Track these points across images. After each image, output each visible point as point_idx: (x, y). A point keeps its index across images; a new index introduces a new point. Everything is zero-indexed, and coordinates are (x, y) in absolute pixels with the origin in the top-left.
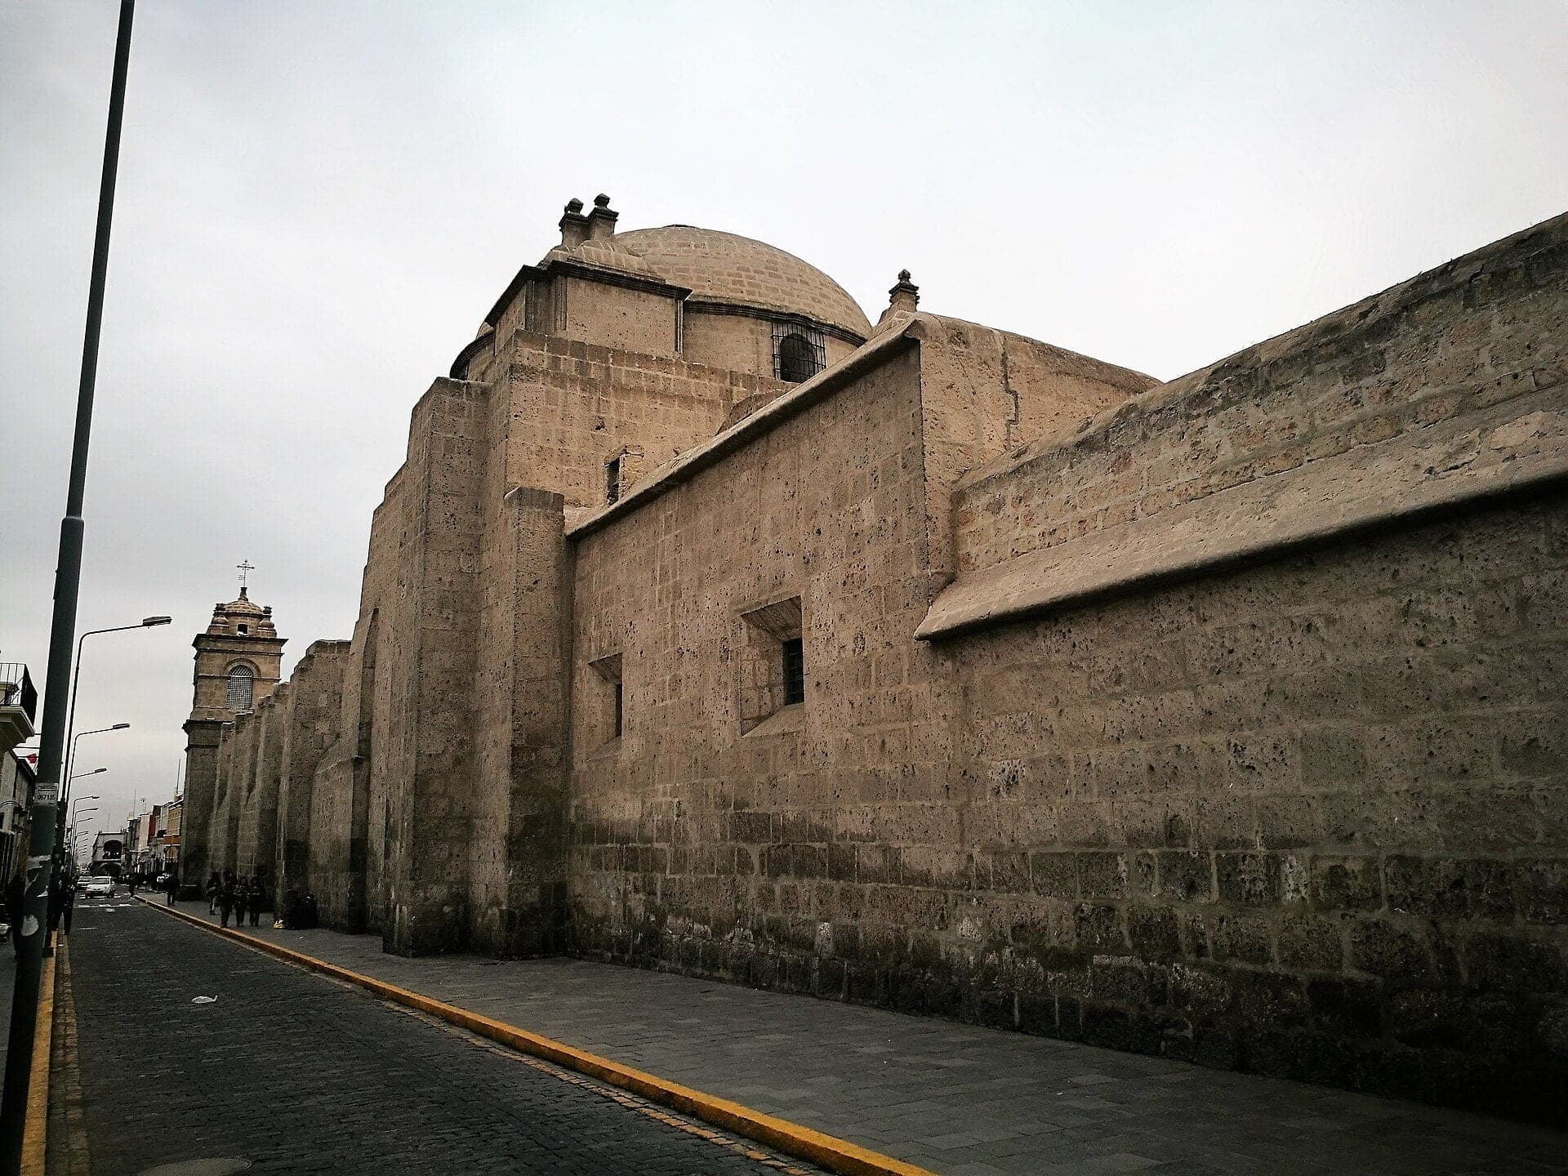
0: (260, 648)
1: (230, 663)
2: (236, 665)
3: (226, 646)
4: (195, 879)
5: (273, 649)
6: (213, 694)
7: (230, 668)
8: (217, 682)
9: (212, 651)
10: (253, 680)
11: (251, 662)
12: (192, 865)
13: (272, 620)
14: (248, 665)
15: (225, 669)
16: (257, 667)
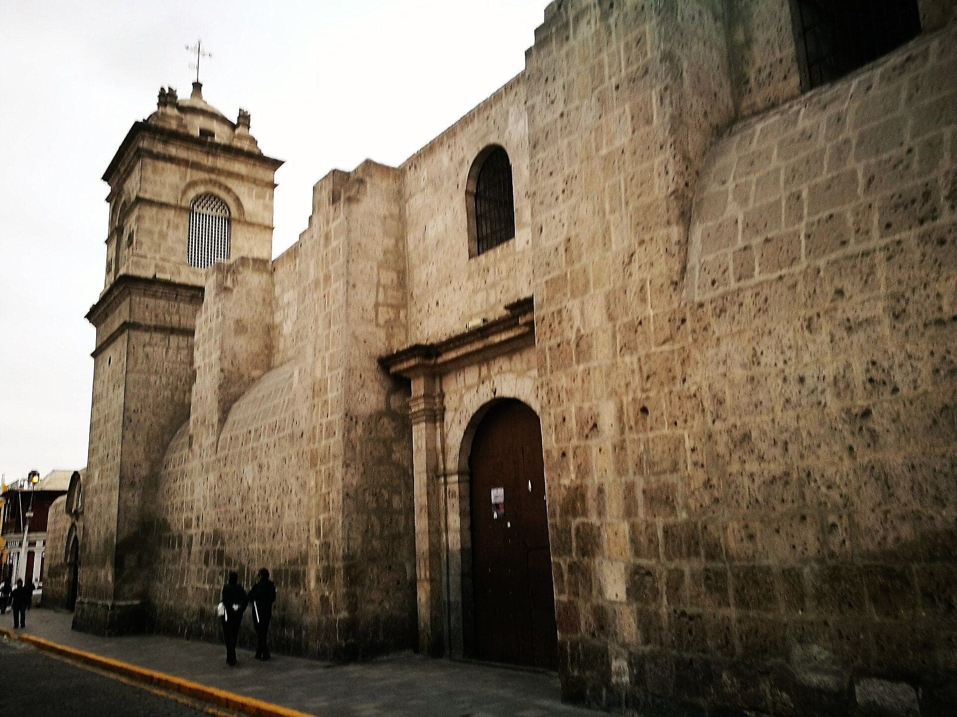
0: (239, 167)
1: (192, 184)
2: (201, 189)
3: (183, 153)
4: (137, 587)
5: (261, 173)
6: (163, 236)
7: (192, 194)
8: (171, 214)
9: (158, 157)
10: (229, 220)
11: (228, 190)
12: (130, 560)
13: (253, 132)
14: (222, 194)
15: (184, 192)
16: (237, 200)
